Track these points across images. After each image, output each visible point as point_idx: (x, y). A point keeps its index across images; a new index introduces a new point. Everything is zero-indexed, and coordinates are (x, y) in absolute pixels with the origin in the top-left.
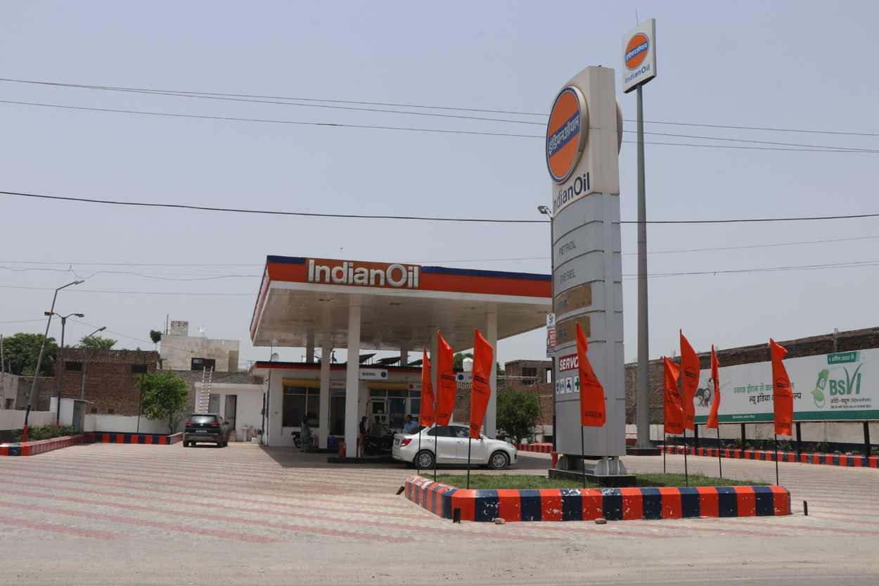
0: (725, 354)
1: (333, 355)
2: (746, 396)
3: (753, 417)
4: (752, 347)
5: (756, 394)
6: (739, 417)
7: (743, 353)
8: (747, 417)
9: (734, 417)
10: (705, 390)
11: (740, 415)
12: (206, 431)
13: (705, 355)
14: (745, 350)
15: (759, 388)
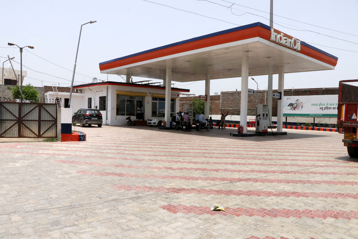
0: (298, 91)
1: (132, 80)
2: (318, 107)
3: (322, 115)
4: (314, 89)
5: (324, 107)
6: (313, 115)
7: (309, 91)
8: (318, 115)
9: (310, 115)
10: (294, 104)
11: (314, 114)
12: (97, 119)
13: (287, 90)
14: (310, 90)
15: (326, 105)
